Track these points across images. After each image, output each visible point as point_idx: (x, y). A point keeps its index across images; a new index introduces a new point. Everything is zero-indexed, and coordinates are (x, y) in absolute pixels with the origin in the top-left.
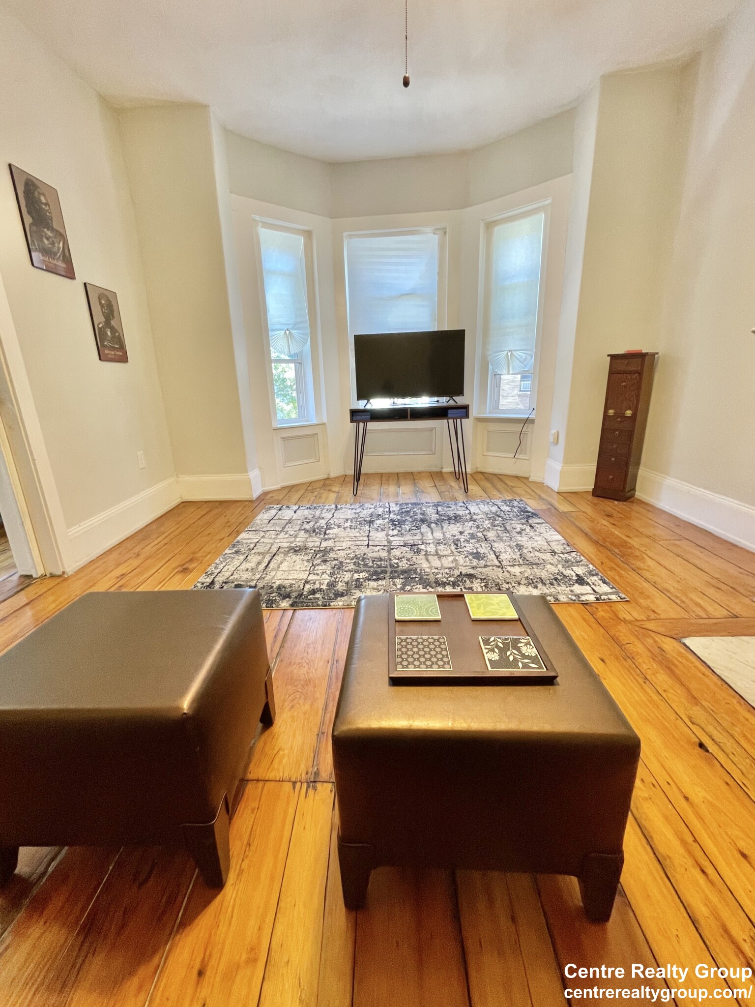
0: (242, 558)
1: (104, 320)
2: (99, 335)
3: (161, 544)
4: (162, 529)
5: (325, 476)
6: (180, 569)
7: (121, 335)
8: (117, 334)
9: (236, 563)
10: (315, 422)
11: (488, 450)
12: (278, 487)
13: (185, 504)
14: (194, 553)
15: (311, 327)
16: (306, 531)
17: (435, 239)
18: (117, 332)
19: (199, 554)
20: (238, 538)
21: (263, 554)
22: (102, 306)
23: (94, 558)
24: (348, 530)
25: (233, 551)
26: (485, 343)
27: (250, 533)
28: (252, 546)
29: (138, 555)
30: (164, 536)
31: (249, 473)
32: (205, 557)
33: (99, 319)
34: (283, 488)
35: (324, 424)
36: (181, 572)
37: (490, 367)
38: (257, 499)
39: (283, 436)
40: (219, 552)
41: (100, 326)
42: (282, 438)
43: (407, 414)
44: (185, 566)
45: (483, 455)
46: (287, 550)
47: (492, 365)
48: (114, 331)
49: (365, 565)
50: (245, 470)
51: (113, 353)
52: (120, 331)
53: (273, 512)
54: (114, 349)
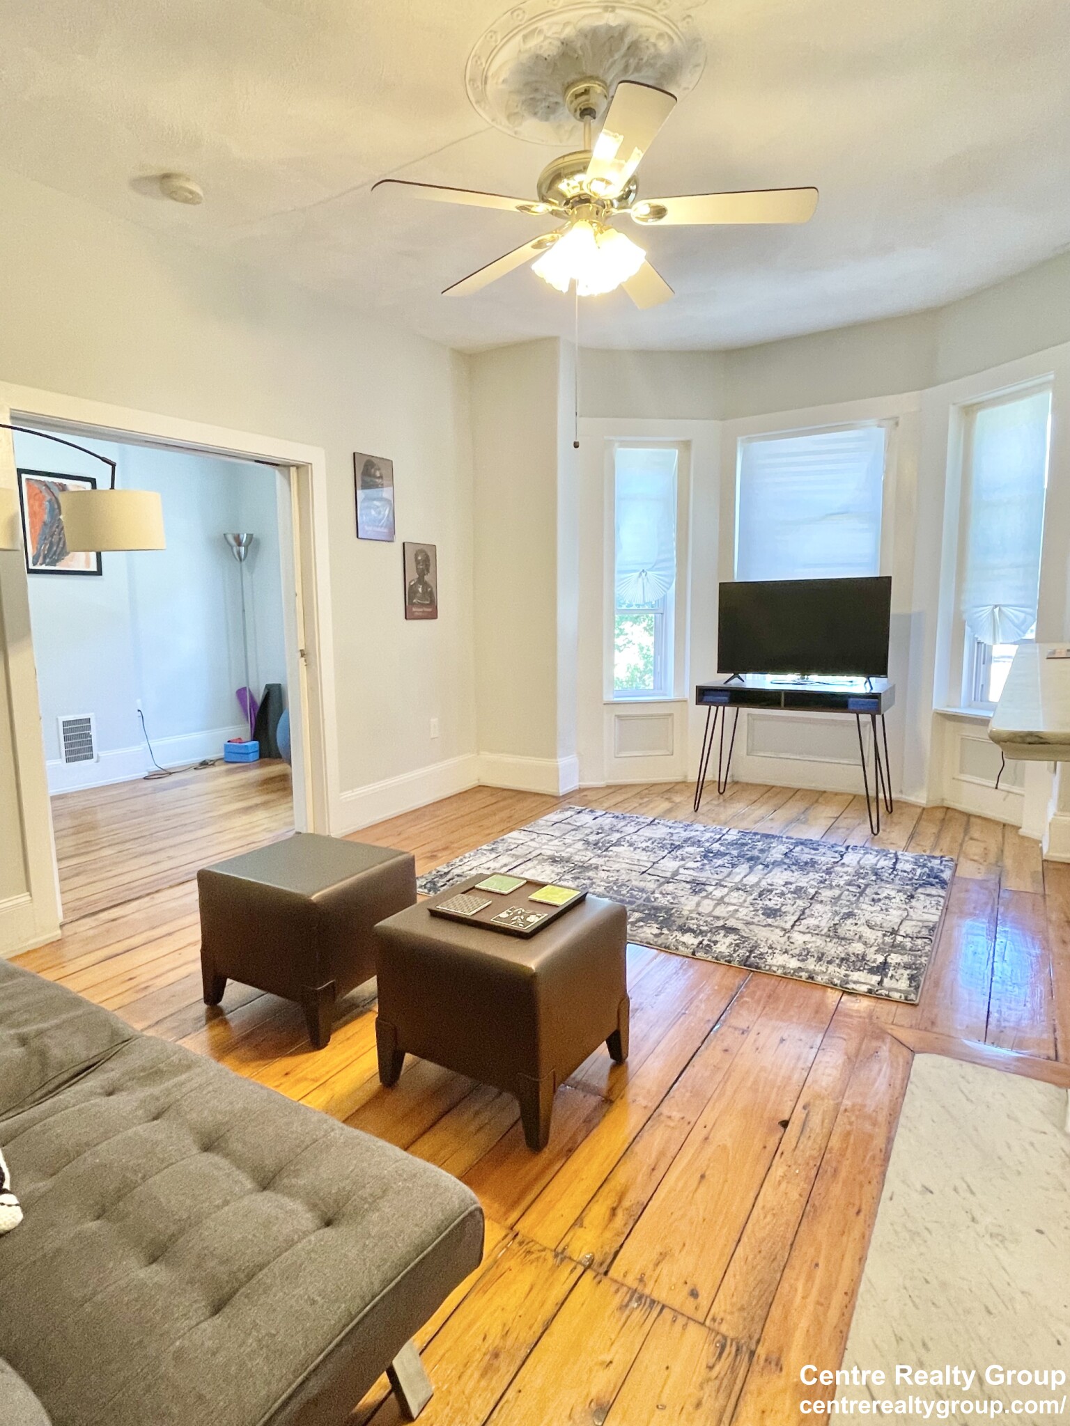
0: (494, 855)
1: (417, 576)
2: (410, 595)
3: (428, 827)
4: (438, 813)
5: (679, 779)
6: (429, 855)
7: (434, 590)
8: (429, 590)
9: (484, 859)
10: (672, 697)
11: (962, 772)
12: (602, 783)
13: (480, 788)
14: (452, 843)
15: (678, 564)
16: (587, 842)
17: (880, 434)
18: (430, 587)
19: (456, 845)
20: (505, 837)
21: (517, 857)
22: (417, 562)
23: (360, 828)
24: (639, 851)
25: (490, 848)
26: (959, 591)
27: (523, 832)
28: (513, 846)
29: (399, 834)
30: (435, 820)
31: (559, 760)
32: (460, 848)
33: (413, 575)
34: (609, 787)
35: (686, 701)
36: (428, 857)
37: (967, 628)
38: (563, 796)
39: (617, 714)
40: (475, 846)
41: (412, 583)
42: (618, 717)
43: (780, 700)
44: (435, 854)
45: (954, 779)
46: (546, 858)
47: (971, 626)
48: (425, 585)
49: (618, 892)
50: (553, 755)
51: (421, 610)
52: (432, 584)
53: (568, 814)
54: (422, 605)
